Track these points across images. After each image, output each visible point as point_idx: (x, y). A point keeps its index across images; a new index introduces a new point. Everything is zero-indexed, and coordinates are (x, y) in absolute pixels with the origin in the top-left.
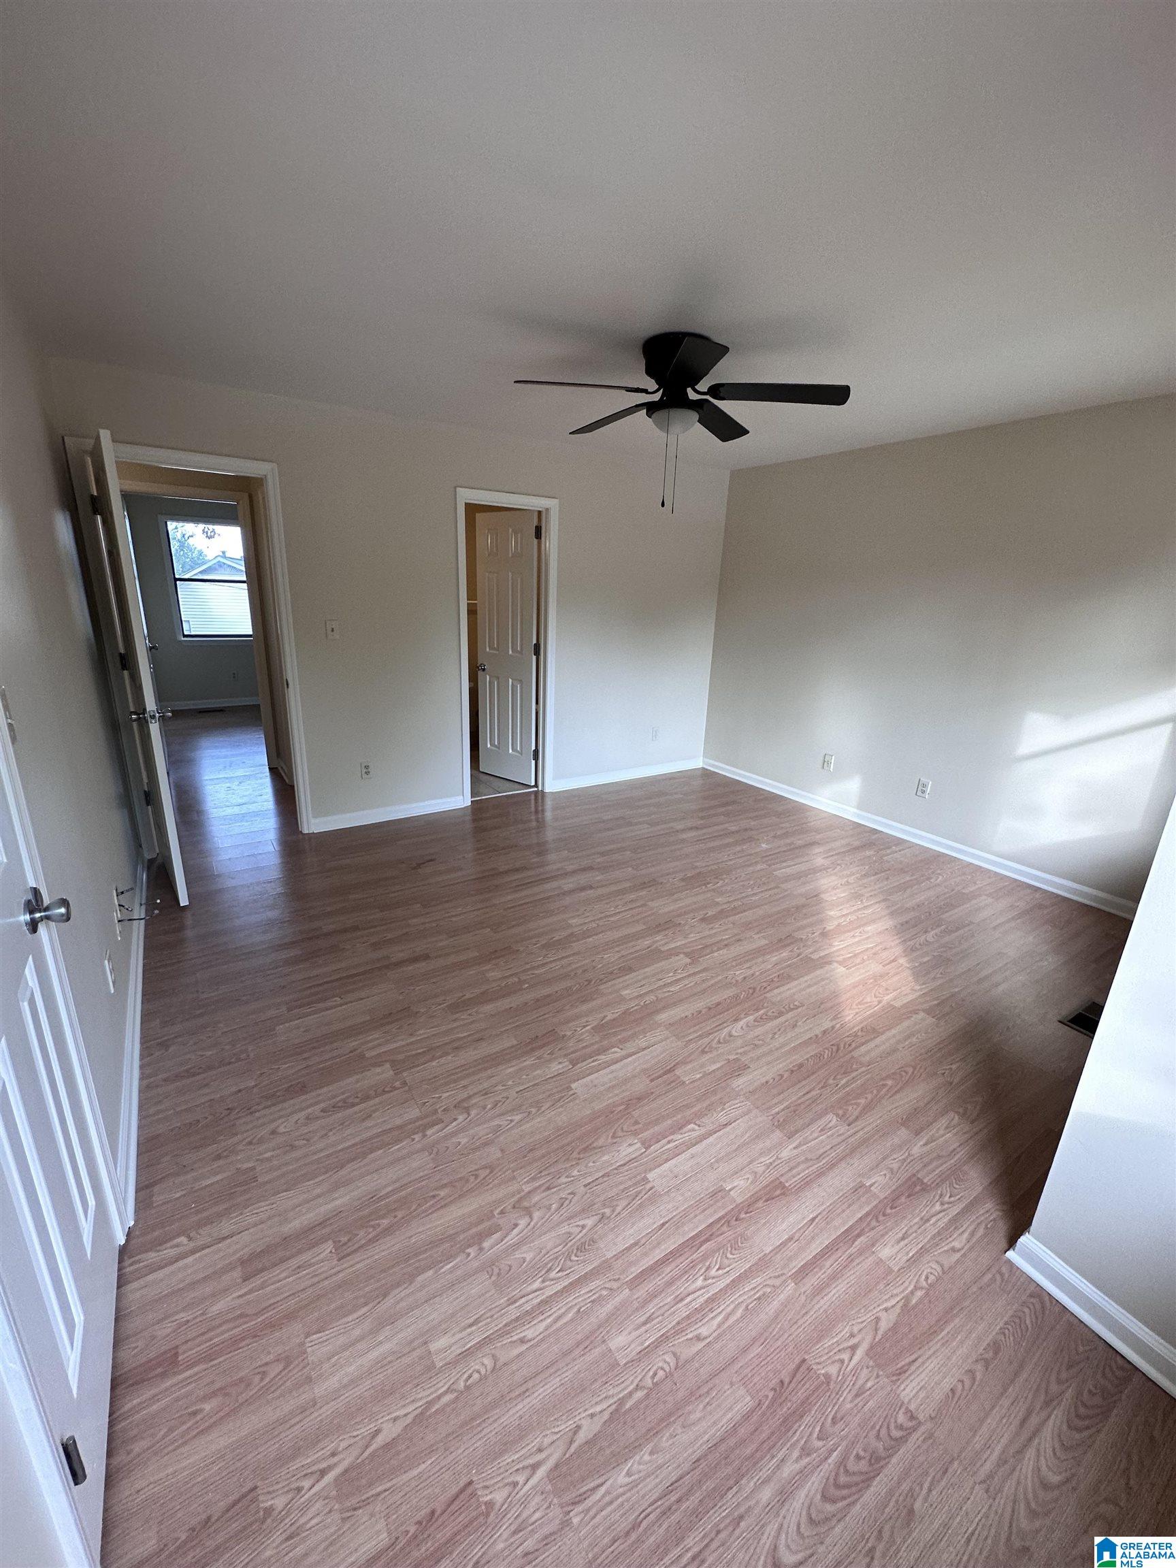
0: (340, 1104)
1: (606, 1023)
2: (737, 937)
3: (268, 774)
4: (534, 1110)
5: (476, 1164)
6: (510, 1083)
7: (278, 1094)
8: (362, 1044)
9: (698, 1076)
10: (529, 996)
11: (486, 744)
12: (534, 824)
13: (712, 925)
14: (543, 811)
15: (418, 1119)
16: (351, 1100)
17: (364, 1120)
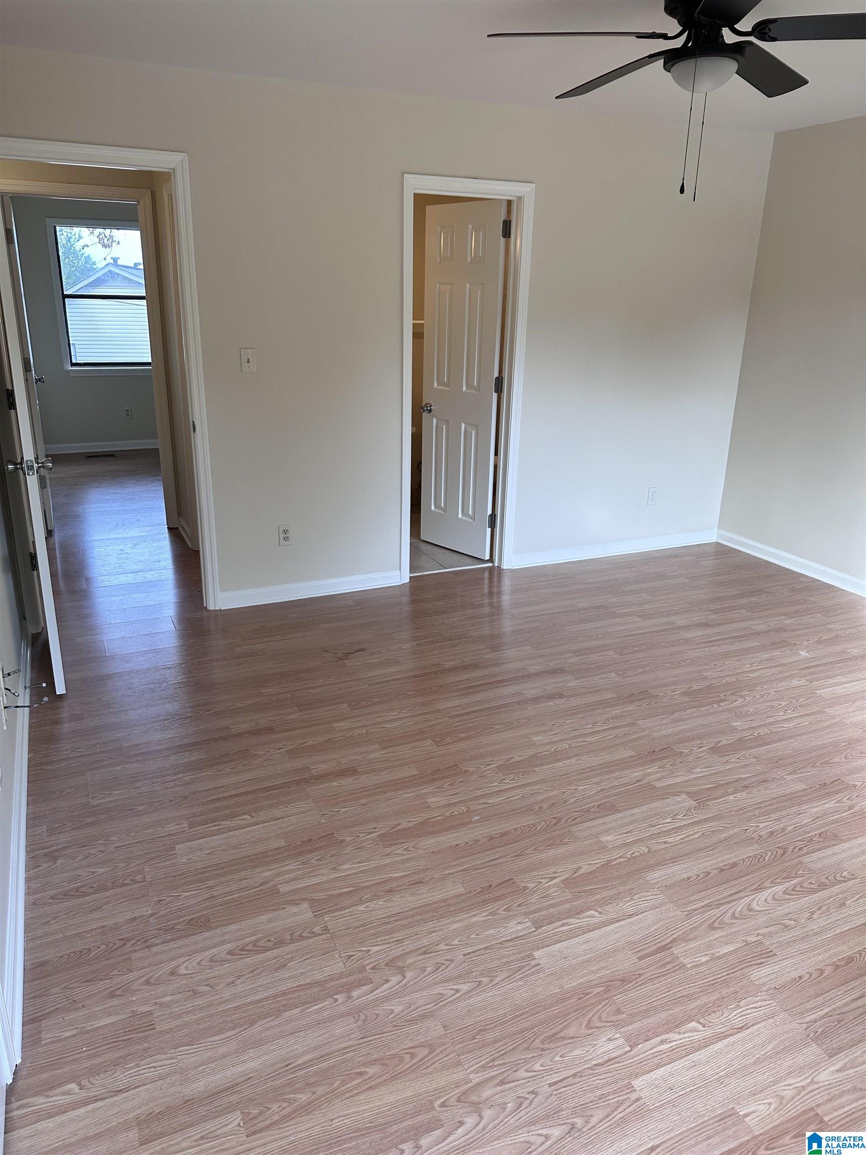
0: (248, 948)
1: (581, 876)
2: (761, 777)
3: (167, 535)
4: (485, 980)
5: (412, 1040)
6: (456, 942)
7: (178, 927)
8: (278, 875)
9: (704, 959)
10: (481, 832)
11: (430, 505)
12: (487, 610)
13: (726, 758)
14: (499, 593)
15: (341, 976)
16: (262, 943)
17: (276, 970)
